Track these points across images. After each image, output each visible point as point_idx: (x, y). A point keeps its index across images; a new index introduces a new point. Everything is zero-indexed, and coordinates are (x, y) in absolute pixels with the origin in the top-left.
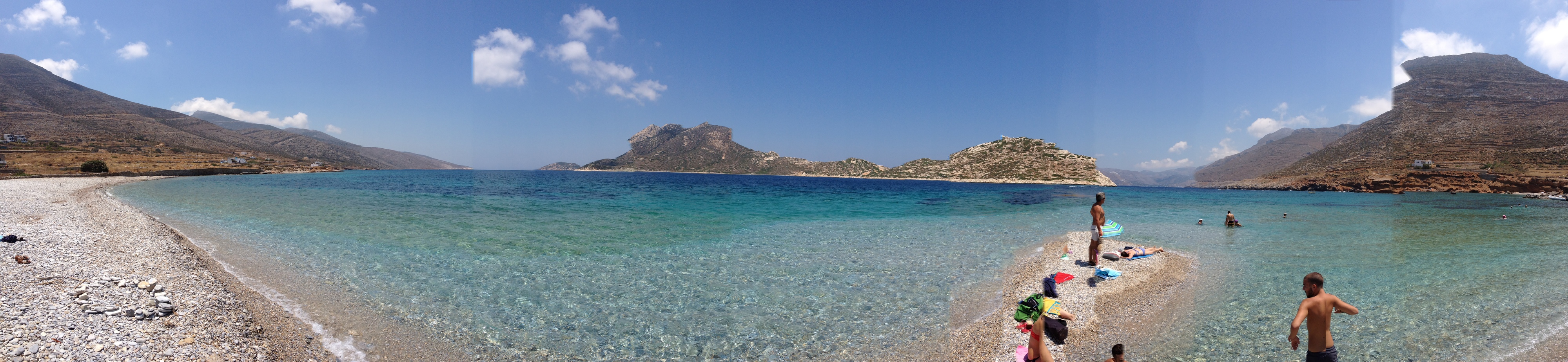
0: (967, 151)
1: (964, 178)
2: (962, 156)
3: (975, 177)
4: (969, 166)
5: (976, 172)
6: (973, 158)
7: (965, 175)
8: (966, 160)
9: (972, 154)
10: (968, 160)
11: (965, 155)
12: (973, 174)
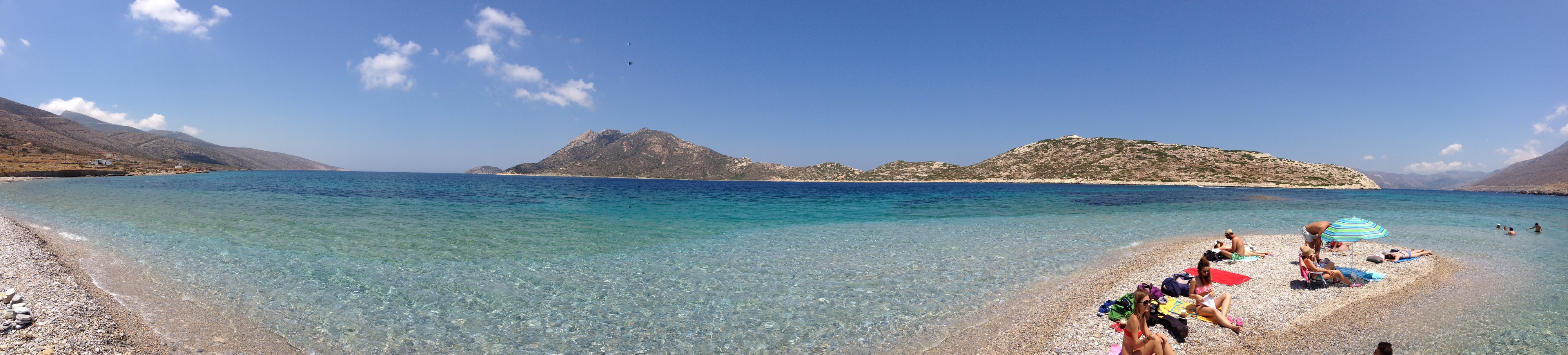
0: (1013, 151)
1: (1011, 178)
2: (1008, 157)
3: (1023, 178)
4: (1016, 166)
5: (1023, 173)
6: (1020, 158)
7: (1012, 176)
8: (1013, 160)
9: (1018, 154)
10: (1014, 160)
11: (1011, 155)
12: (1020, 174)
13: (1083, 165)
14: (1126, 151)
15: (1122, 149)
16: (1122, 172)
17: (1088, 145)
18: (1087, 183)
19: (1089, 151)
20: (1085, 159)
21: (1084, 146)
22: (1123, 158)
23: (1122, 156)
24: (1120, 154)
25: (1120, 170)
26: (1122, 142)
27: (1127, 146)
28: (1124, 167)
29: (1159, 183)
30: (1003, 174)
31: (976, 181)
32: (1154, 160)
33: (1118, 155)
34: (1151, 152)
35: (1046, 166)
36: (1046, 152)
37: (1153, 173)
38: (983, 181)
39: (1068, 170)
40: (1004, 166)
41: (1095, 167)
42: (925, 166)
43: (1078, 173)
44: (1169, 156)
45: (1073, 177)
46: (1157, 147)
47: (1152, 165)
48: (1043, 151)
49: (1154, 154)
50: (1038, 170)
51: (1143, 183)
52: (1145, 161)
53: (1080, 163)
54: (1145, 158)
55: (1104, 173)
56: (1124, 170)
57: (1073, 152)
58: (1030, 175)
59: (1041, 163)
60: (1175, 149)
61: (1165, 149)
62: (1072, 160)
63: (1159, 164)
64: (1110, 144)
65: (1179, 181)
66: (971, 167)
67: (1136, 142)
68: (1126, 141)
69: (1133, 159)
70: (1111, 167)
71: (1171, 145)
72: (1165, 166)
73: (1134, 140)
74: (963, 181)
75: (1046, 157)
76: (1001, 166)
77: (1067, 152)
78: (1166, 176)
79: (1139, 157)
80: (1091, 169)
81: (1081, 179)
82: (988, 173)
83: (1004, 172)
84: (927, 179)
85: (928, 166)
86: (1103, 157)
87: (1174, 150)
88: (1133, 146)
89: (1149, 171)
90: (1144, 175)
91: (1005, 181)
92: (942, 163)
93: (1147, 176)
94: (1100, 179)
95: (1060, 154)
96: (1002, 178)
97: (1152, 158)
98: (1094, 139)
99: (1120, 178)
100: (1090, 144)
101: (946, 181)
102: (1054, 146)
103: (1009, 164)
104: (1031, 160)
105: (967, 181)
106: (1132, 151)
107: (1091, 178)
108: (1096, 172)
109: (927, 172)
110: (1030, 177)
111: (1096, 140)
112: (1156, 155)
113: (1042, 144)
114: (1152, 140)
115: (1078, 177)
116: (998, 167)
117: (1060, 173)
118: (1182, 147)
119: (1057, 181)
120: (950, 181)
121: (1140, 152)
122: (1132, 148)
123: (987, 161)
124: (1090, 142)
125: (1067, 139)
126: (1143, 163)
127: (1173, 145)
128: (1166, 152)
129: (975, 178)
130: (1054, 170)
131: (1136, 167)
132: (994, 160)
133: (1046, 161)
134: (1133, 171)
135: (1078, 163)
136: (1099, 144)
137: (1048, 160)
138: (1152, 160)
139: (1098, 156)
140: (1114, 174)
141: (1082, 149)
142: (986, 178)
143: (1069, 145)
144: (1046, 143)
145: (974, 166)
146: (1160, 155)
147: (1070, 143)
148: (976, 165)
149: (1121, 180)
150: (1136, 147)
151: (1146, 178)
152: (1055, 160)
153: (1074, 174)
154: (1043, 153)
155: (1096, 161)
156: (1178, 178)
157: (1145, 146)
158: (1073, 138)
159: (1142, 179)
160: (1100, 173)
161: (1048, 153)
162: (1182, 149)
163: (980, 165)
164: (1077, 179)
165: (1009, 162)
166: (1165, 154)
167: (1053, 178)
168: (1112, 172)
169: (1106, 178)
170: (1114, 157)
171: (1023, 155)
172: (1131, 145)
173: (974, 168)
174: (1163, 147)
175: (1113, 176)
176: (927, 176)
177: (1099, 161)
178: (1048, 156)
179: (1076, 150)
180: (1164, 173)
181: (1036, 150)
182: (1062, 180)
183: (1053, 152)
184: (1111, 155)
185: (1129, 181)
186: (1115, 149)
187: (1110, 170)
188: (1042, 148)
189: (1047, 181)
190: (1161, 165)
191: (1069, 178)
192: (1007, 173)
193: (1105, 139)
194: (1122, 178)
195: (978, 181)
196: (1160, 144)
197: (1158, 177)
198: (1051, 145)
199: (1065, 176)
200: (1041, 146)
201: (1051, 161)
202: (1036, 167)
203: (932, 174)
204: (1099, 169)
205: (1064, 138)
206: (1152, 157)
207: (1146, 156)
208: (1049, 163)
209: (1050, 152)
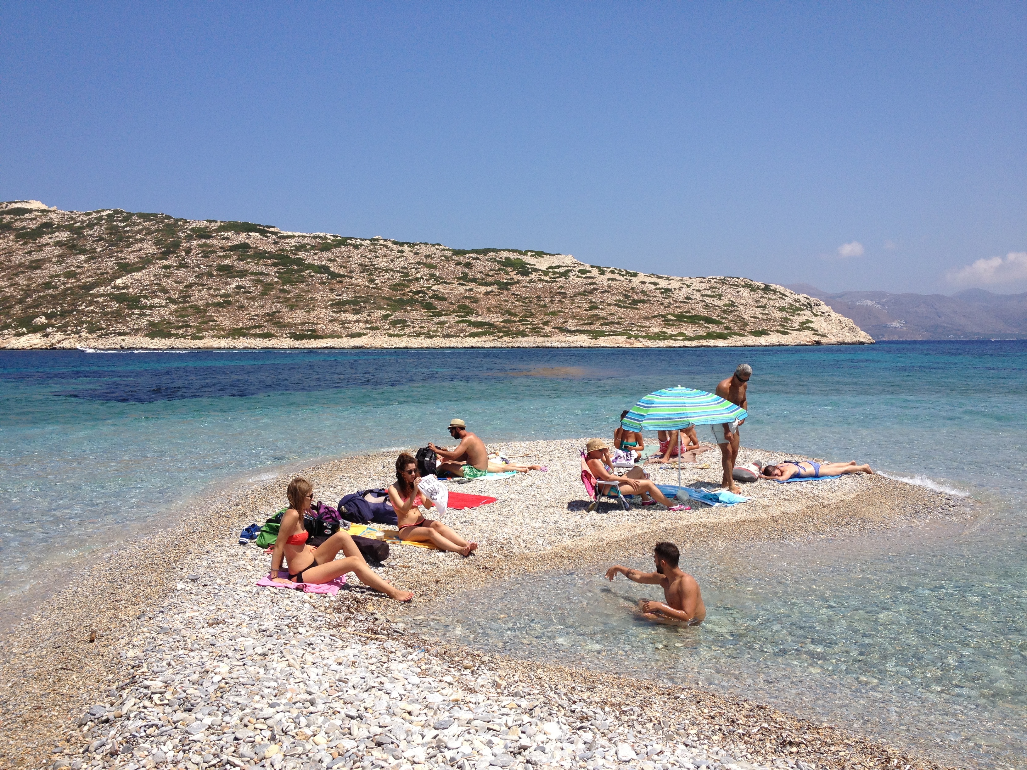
13: (64, 293)
14: (188, 251)
15: (176, 245)
16: (180, 313)
17: (78, 231)
18: (78, 346)
19: (83, 251)
20: (70, 275)
21: (63, 236)
22: (181, 273)
23: (179, 267)
24: (172, 261)
25: (173, 307)
26: (175, 225)
27: (189, 238)
28: (185, 298)
29: (286, 343)
32: (268, 280)
33: (165, 262)
34: (260, 255)
37: (268, 314)
39: (17, 310)
41: (101, 299)
43: (48, 317)
44: (310, 266)
45: (35, 329)
46: (276, 243)
47: (264, 293)
49: (269, 262)
51: (241, 343)
52: (245, 282)
53: (56, 287)
54: (243, 274)
55: (130, 316)
56: (185, 309)
57: (30, 253)
60: (326, 247)
61: (299, 248)
62: (30, 279)
63: (283, 291)
64: (140, 232)
65: (339, 337)
67: (215, 226)
68: (186, 222)
69: (210, 275)
70: (145, 297)
71: (315, 237)
72: (299, 296)
73: (210, 222)
77: (11, 252)
78: (303, 324)
79: (227, 271)
80: (90, 303)
81: (60, 336)
86: (125, 269)
87: (322, 250)
88: (209, 237)
89: (257, 310)
90: (244, 321)
93: (251, 323)
94: (120, 334)
97: (262, 274)
98: (95, 215)
99: (173, 331)
100: (82, 228)
106: (207, 252)
107: (91, 331)
108: (106, 314)
111: (101, 218)
112: (275, 265)
115: (49, 330)
118: (343, 242)
121: (230, 257)
122: (205, 245)
124: (82, 222)
125: (11, 212)
126: (239, 287)
127: (319, 237)
128: (302, 255)
131: (219, 299)
134: (212, 309)
135: (47, 286)
136: (113, 230)
138: (262, 278)
139: (109, 264)
140: (156, 319)
141: (59, 244)
143: (16, 230)
146: (284, 265)
147: (18, 224)
149: (177, 336)
150: (216, 242)
151: (248, 329)
153: (38, 320)
155: (103, 280)
156: (337, 327)
157: (242, 238)
158: (30, 211)
159: (236, 333)
160: (118, 316)
162: (343, 249)
164: (47, 336)
166: (300, 262)
168: (148, 312)
169: (137, 331)
170: (152, 268)
172: (203, 234)
174: (293, 242)
175: (151, 324)
177: (112, 280)
179: (40, 248)
180: (299, 316)
184: (145, 262)
185: (201, 338)
186: (156, 244)
190: (289, 292)
191: (23, 334)
193: (130, 215)
194: (181, 331)
196: (285, 233)
197: (281, 326)
199: (7, 327)
204: (115, 305)
206: (263, 269)
207: (246, 266)
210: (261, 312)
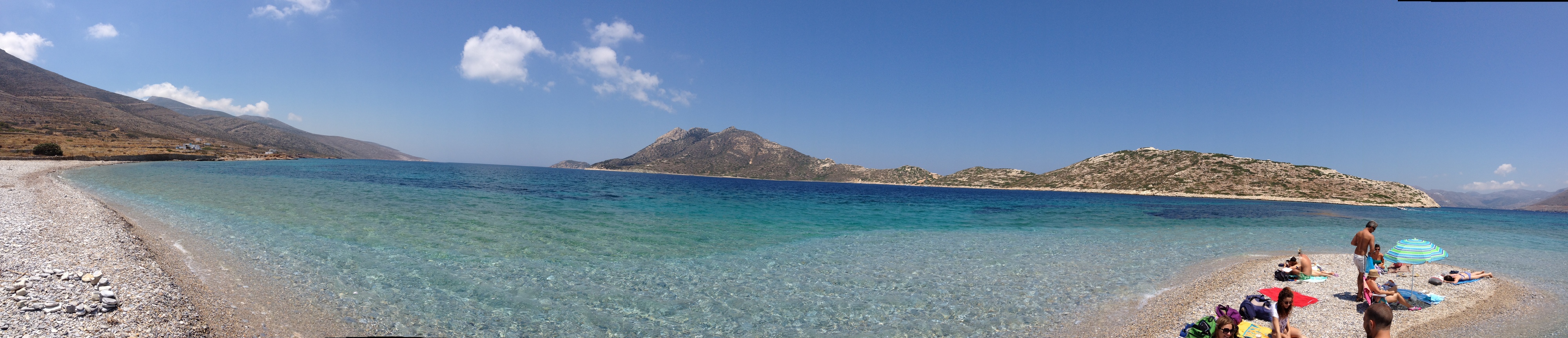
0: (1088, 161)
1: (1085, 188)
2: (1082, 166)
3: (1096, 188)
4: (1090, 176)
5: (1097, 182)
6: (1094, 168)
7: (1086, 185)
8: (1087, 170)
9: (1093, 164)
10: (1089, 170)
11: (1086, 165)
12: (1094, 184)
13: (1159, 177)
14: (1201, 164)
15: (1197, 161)
16: (1197, 185)
17: (1164, 157)
18: (1162, 195)
19: (1166, 164)
20: (1161, 171)
21: (1160, 158)
22: (1198, 171)
23: (1197, 169)
24: (1195, 167)
25: (1195, 183)
26: (1197, 155)
27: (1202, 159)
28: (1199, 179)
29: (1234, 197)
30: (1076, 183)
31: (1048, 189)
32: (1229, 174)
33: (1193, 167)
34: (1227, 165)
35: (1122, 177)
36: (1123, 163)
37: (1228, 186)
38: (1056, 190)
39: (1144, 182)
40: (1078, 175)
41: (1170, 180)
42: (1002, 173)
43: (1153, 185)
44: (1244, 170)
45: (1148, 189)
46: (1232, 161)
47: (1227, 179)
48: (1119, 162)
49: (1230, 168)
50: (1113, 181)
51: (1218, 196)
52: (1220, 175)
53: (1156, 175)
54: (1220, 172)
55: (1180, 185)
56: (1198, 183)
57: (1149, 164)
58: (1104, 185)
59: (1117, 174)
60: (1250, 163)
61: (1241, 163)
62: (1148, 172)
63: (1234, 178)
64: (1185, 157)
65: (1252, 195)
66: (1044, 176)
67: (1211, 155)
68: (1201, 154)
69: (1208, 172)
70: (1185, 179)
71: (1246, 159)
72: (1239, 180)
73: (1209, 154)
74: (1037, 189)
75: (1122, 168)
76: (1075, 175)
77: (1143, 164)
78: (1241, 190)
79: (1214, 171)
80: (1167, 181)
81: (1156, 191)
82: (1062, 182)
83: (1078, 181)
84: (1003, 186)
85: (1005, 172)
86: (1179, 169)
87: (1248, 164)
88: (1208, 159)
89: (1224, 184)
90: (1219, 189)
91: (1078, 191)
92: (1020, 171)
93: (1222, 189)
94: (1176, 191)
95: (1137, 165)
96: (1075, 187)
97: (1227, 172)
98: (1170, 152)
99: (1194, 191)
100: (1166, 156)
101: (1023, 189)
102: (1130, 157)
103: (1083, 173)
104: (1105, 170)
105: (1042, 189)
106: (1208, 164)
107: (1166, 190)
108: (1172, 184)
109: (1003, 179)
110: (1104, 187)
111: (1172, 153)
112: (1231, 169)
113: (1118, 154)
114: (1227, 153)
115: (1153, 189)
116: (1072, 176)
117: (1135, 184)
118: (1256, 161)
119: (1133, 192)
120: (1027, 189)
121: (1216, 166)
122: (1207, 162)
123: (1061, 170)
124: (1166, 154)
125: (1144, 151)
126: (1218, 176)
127: (1248, 159)
128: (1242, 165)
129: (1047, 186)
130: (1130, 181)
131: (1211, 180)
132: (1069, 169)
133: (1122, 172)
134: (1208, 184)
135: (1153, 175)
136: (1176, 156)
137: (1124, 171)
138: (1227, 173)
139: (1174, 168)
140: (1189, 187)
141: (1158, 161)
142: (1059, 187)
143: (1145, 156)
144: (1123, 154)
145: (1048, 174)
146: (1235, 169)
147: (1146, 155)
148: (1049, 173)
149: (1195, 193)
150: (1211, 161)
151: (1221, 191)
152: (1131, 172)
153: (1150, 186)
154: (1119, 164)
155: (1172, 173)
156: (1251, 192)
157: (1220, 159)
158: (1150, 150)
159: (1216, 192)
160: (1176, 185)
161: (1124, 164)
162: (1256, 163)
163: (1053, 174)
164: (1152, 191)
165: (1083, 171)
166: (1241, 168)
167: (1129, 189)
168: (1186, 184)
169: (1182, 190)
170: (1188, 169)
171: (1098, 165)
172: (1207, 158)
173: (1047, 176)
174: (1239, 161)
175: (1187, 188)
176: (1004, 183)
177: (1175, 173)
178: (1124, 167)
179: (1152, 162)
180: (1239, 187)
181: (1112, 160)
182: (1137, 192)
183: (1129, 163)
184: (1186, 167)
185: (1204, 194)
186: (1190, 161)
187: (1185, 182)
188: (1118, 159)
189: (1123, 192)
190: (1236, 178)
191: (1145, 190)
192: (1081, 183)
193: (1182, 151)
194: (1197, 191)
195: (1051, 190)
196: (1236, 158)
197: (1233, 190)
198: (1127, 156)
199: (1140, 187)
200: (1118, 156)
201: (1127, 172)
202: (1112, 177)
203: (1010, 181)
204: (1175, 181)
205: (1140, 150)
206: (1227, 170)
207: (1221, 169)
208: (1125, 174)
209: (1126, 163)
210: (1225, 185)
